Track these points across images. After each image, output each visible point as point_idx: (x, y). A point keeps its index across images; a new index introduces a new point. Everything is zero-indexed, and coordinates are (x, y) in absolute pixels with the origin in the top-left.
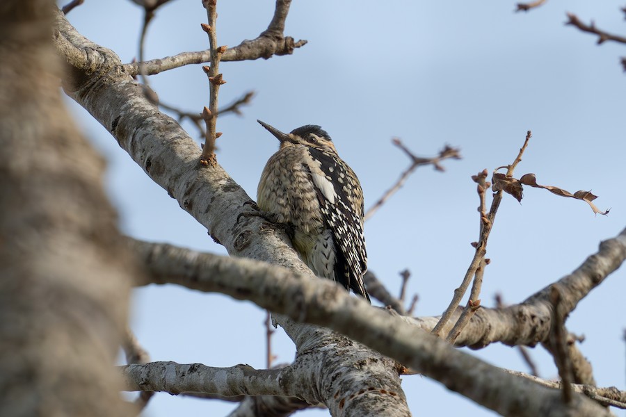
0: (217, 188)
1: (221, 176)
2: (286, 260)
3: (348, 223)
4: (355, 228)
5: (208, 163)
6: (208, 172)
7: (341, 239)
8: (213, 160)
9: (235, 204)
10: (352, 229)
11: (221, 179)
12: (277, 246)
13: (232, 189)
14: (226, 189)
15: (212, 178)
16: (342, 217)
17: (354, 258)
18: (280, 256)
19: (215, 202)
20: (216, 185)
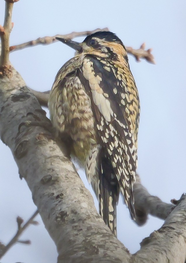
0: (8, 98)
1: (14, 85)
2: (53, 170)
3: (120, 139)
4: (126, 143)
5: (3, 73)
6: (3, 82)
7: (112, 155)
8: (8, 71)
9: (21, 114)
10: (122, 145)
11: (13, 89)
12: (48, 156)
13: (21, 99)
14: (16, 98)
15: (6, 88)
16: (114, 133)
17: (122, 174)
18: (49, 166)
19: (4, 112)
20: (8, 95)
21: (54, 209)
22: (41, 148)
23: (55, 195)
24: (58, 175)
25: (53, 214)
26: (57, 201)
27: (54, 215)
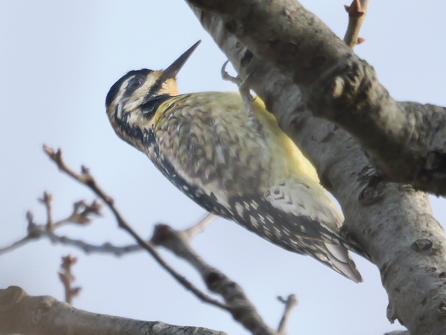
21: (437, 292)
22: (409, 197)
23: (439, 271)
24: (440, 242)
25: (435, 299)
26: (440, 281)
27: (436, 301)
